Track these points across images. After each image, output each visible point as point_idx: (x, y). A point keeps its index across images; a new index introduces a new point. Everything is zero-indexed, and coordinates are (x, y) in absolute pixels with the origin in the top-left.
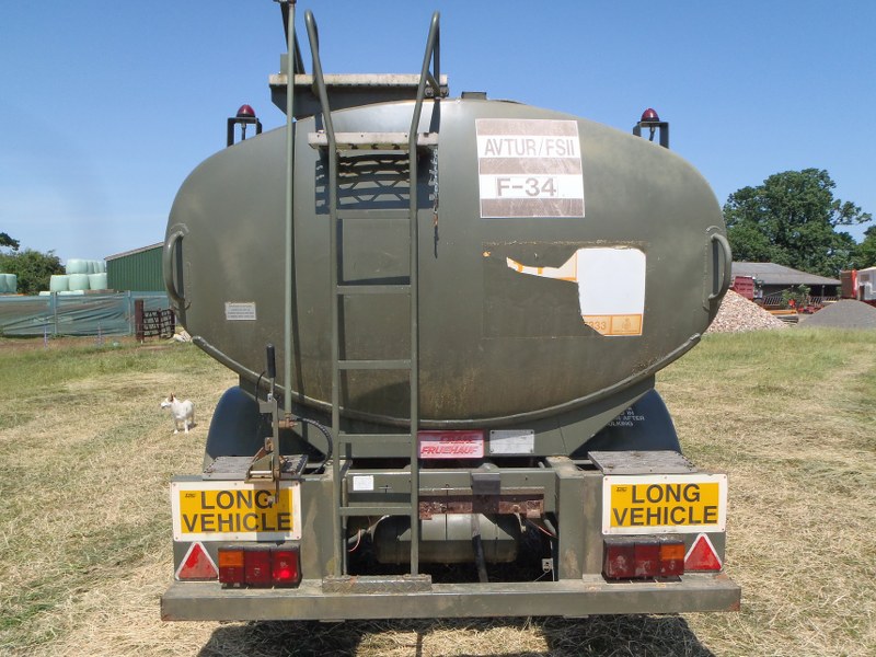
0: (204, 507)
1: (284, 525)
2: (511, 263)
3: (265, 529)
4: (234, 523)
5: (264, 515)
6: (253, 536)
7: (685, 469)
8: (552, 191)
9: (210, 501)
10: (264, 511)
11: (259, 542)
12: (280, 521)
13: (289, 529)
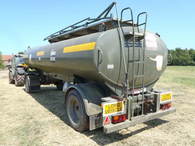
0: (109, 108)
1: (121, 110)
2: (150, 58)
3: (118, 111)
4: (113, 111)
5: (118, 108)
6: (116, 113)
7: (168, 91)
8: (154, 46)
9: (110, 107)
10: (118, 107)
11: (117, 114)
12: (121, 109)
13: (122, 110)
